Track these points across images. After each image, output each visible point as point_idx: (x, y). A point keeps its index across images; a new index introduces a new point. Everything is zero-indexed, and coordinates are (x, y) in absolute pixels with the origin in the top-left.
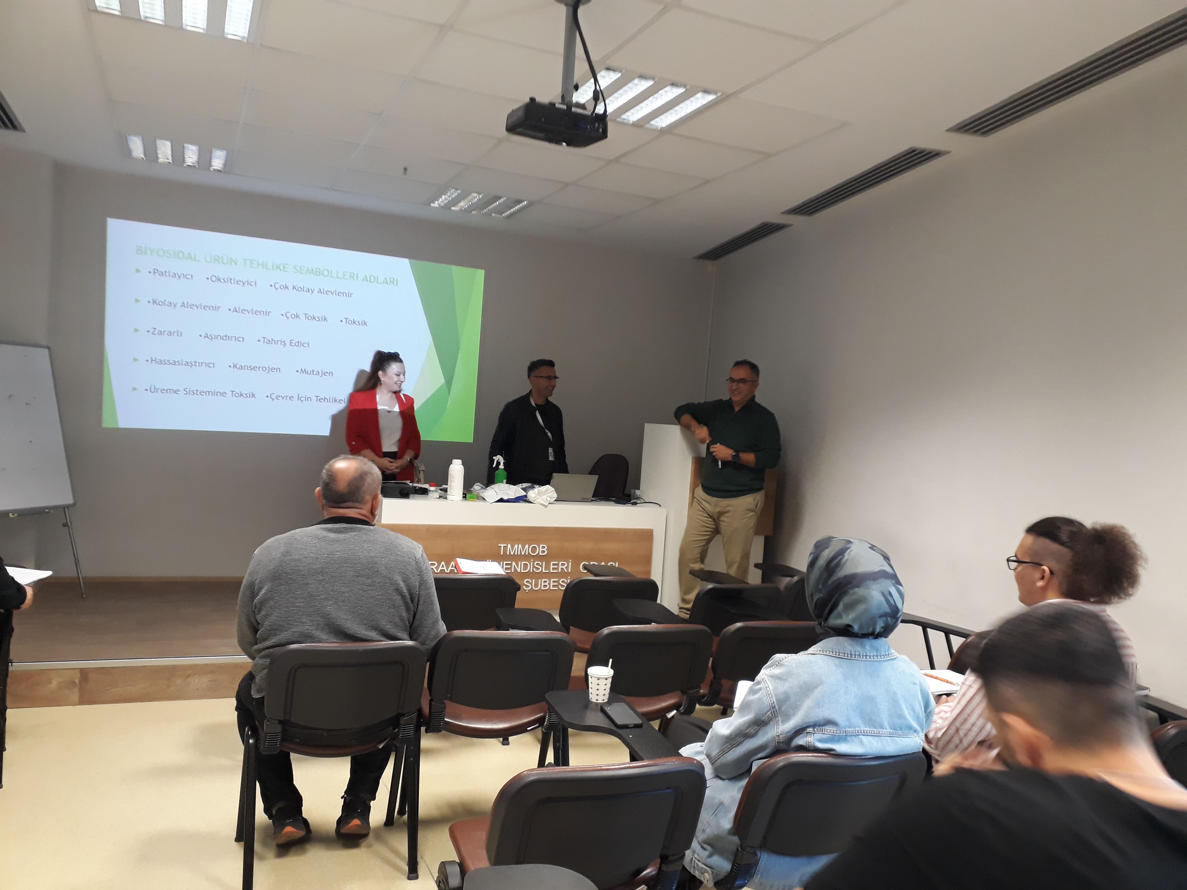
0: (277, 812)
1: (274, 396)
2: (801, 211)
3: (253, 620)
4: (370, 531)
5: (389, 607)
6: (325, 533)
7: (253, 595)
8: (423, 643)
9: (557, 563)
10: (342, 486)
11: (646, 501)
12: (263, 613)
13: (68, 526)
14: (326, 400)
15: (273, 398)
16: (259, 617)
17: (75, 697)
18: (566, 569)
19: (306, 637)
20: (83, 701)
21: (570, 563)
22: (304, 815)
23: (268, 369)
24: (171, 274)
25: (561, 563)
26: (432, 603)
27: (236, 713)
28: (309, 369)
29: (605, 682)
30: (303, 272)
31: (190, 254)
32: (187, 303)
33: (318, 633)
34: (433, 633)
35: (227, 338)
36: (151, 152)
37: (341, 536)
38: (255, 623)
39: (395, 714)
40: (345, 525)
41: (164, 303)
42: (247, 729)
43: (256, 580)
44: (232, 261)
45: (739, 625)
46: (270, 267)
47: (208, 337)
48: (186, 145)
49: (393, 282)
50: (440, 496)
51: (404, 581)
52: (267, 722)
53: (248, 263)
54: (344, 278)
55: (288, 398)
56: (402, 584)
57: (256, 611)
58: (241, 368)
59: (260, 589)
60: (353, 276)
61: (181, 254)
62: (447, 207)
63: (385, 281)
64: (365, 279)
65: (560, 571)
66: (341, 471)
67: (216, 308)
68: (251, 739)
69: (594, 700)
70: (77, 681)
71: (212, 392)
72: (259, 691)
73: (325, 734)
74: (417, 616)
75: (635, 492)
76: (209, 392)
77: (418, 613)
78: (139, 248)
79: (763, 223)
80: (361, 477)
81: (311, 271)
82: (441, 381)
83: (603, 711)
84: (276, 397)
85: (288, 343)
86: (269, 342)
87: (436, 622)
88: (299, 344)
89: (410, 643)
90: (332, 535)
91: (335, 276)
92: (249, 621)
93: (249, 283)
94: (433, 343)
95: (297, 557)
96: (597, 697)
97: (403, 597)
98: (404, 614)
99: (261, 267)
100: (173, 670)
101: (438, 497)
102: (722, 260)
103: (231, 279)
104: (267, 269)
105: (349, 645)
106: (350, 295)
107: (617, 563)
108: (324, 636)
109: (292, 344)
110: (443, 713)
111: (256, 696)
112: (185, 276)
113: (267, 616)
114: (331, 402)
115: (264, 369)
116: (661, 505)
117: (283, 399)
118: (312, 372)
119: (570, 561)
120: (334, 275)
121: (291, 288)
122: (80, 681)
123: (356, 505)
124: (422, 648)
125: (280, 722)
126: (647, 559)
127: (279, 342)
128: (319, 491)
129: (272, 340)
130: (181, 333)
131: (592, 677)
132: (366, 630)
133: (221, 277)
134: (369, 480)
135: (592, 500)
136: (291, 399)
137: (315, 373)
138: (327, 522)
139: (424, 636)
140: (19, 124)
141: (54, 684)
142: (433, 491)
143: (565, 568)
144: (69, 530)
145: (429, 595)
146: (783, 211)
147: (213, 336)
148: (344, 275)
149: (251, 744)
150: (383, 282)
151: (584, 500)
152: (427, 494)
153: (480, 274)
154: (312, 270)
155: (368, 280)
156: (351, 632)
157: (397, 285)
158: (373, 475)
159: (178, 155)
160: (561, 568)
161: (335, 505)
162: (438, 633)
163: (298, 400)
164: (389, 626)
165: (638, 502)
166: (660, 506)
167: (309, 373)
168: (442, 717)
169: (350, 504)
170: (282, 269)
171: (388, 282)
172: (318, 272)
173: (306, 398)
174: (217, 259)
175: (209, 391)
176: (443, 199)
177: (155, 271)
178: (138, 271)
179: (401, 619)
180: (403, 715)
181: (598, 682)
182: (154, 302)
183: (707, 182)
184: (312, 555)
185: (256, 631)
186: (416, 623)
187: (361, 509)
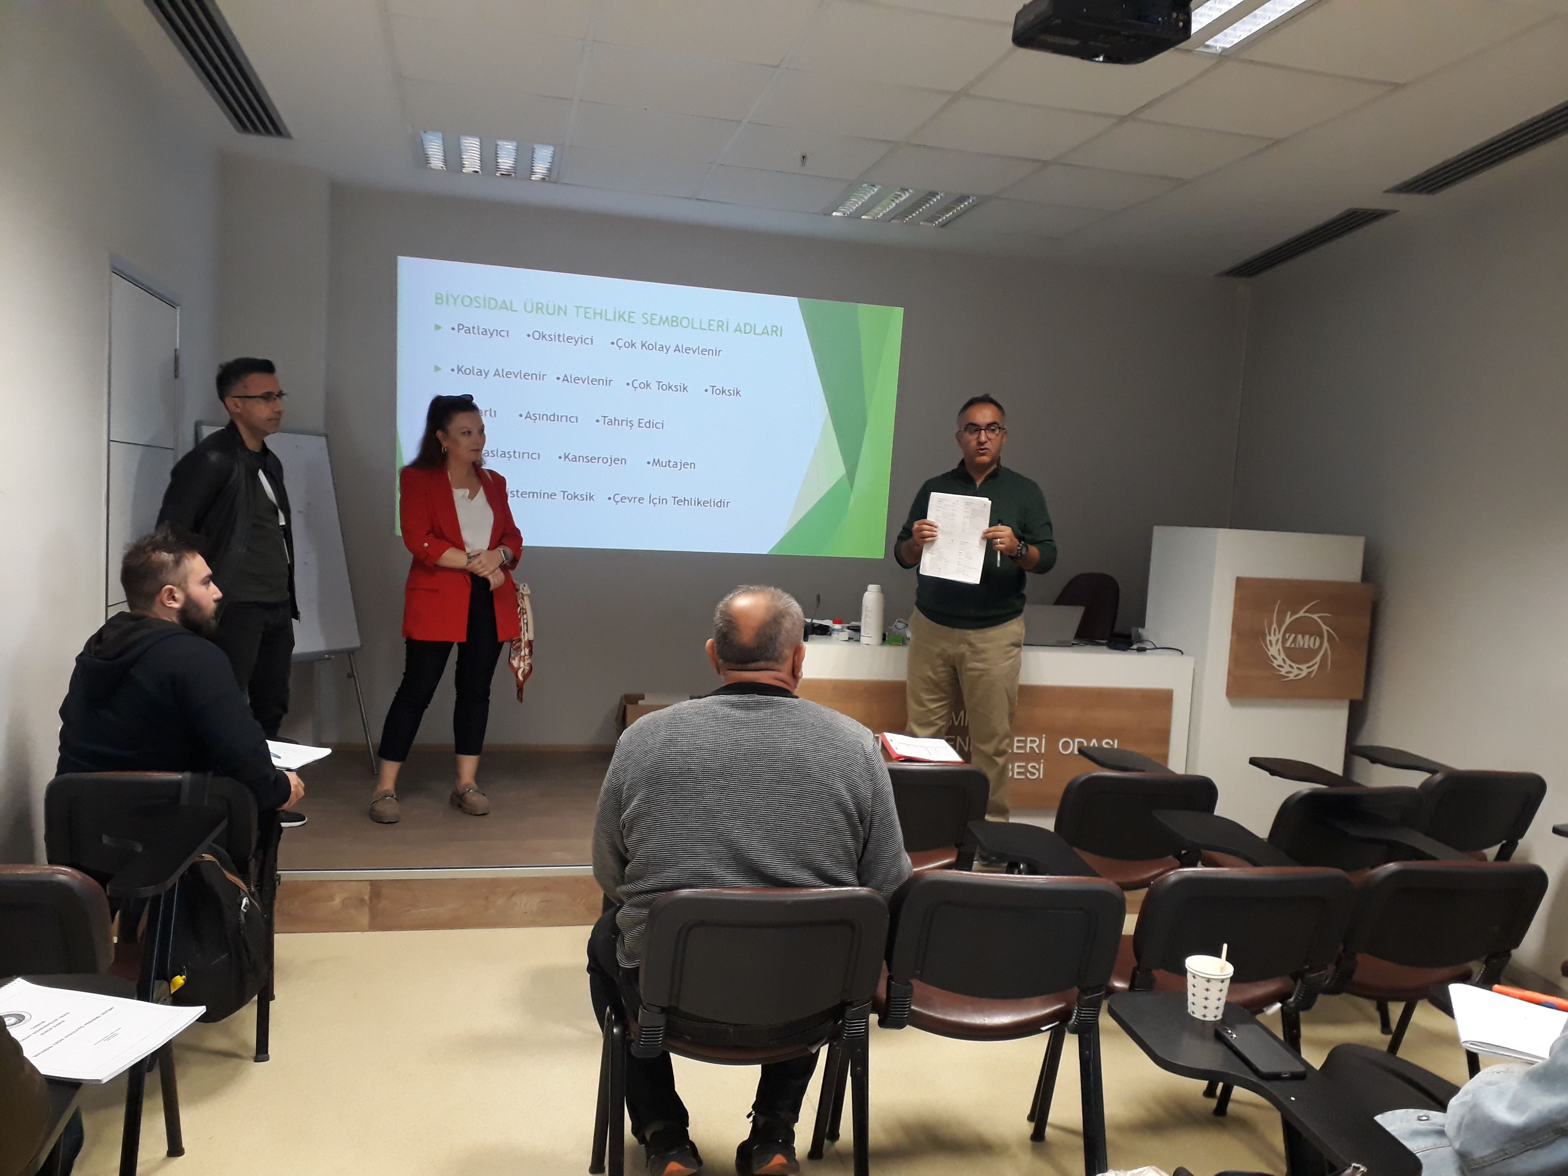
0: (652, 1137)
1: (618, 498)
2: (1419, 186)
3: (618, 842)
4: (795, 707)
5: (828, 833)
6: (727, 710)
7: (620, 808)
8: (878, 889)
9: (1023, 738)
10: (746, 637)
11: (1158, 647)
12: (635, 836)
13: (354, 676)
14: (686, 502)
15: (617, 500)
16: (628, 842)
17: (365, 920)
18: (1038, 748)
19: (704, 879)
20: (377, 924)
21: (1044, 740)
22: (691, 1138)
23: (609, 460)
24: (481, 330)
25: (1029, 739)
26: (891, 825)
27: (589, 975)
28: (664, 460)
29: (1220, 985)
30: (654, 322)
31: (504, 302)
32: (503, 370)
33: (718, 871)
34: (894, 871)
35: (553, 418)
36: (453, 157)
37: (753, 715)
38: (622, 850)
39: (838, 1002)
40: (757, 697)
41: (472, 371)
42: (608, 1009)
43: (624, 783)
44: (560, 310)
45: (1392, 866)
46: (610, 316)
47: (530, 417)
48: (500, 143)
49: (776, 331)
50: (849, 638)
51: (850, 791)
52: (643, 1010)
53: (581, 311)
54: (710, 330)
55: (637, 500)
56: (847, 796)
57: (624, 832)
58: (575, 459)
59: (630, 798)
60: (721, 325)
61: (493, 302)
62: (855, 216)
63: (765, 331)
64: (738, 329)
65: (1028, 751)
66: (744, 613)
67: (541, 377)
68: (617, 1027)
69: (1198, 1015)
70: (366, 898)
71: (537, 493)
72: (630, 957)
73: (731, 1030)
74: (870, 846)
75: (1138, 631)
76: (533, 493)
77: (871, 840)
78: (439, 296)
79: (1350, 209)
80: (776, 619)
81: (663, 321)
82: (840, 470)
83: (1219, 1037)
84: (621, 499)
85: (636, 423)
86: (611, 423)
87: (897, 855)
88: (650, 424)
89: (863, 891)
90: (738, 714)
91: (698, 327)
92: (614, 846)
93: (583, 341)
94: (830, 418)
95: (685, 749)
96: (1204, 1012)
97: (848, 816)
98: (850, 843)
99: (598, 317)
100: (494, 884)
101: (847, 639)
102: (1265, 276)
103: (559, 336)
104: (606, 319)
105: (771, 893)
106: (717, 352)
107: (1116, 741)
108: (730, 878)
109: (641, 425)
110: (908, 999)
111: (625, 964)
112: (499, 333)
113: (642, 841)
114: (693, 504)
115: (605, 460)
116: (1184, 652)
117: (630, 501)
118: (668, 463)
119: (1044, 736)
120: (697, 325)
121: (638, 345)
122: (371, 899)
123: (770, 664)
124: (879, 896)
125: (663, 1010)
126: (1163, 736)
127: (624, 423)
128: (712, 643)
129: (615, 420)
130: (495, 412)
131: (1195, 976)
132: (794, 869)
133: (547, 333)
134: (787, 624)
135: (1073, 644)
136: (641, 501)
137: (671, 464)
138: (729, 692)
139: (880, 877)
140: (285, 127)
141: (338, 900)
142: (838, 630)
143: (1037, 746)
144: (355, 681)
145: (888, 814)
146: (1385, 188)
147: (537, 416)
148: (710, 325)
149: (616, 1033)
150: (763, 333)
151: (1062, 644)
152: (829, 633)
153: (898, 313)
154: (667, 318)
155: (743, 330)
156: (770, 871)
157: (781, 336)
158: (793, 616)
159: (489, 159)
160: (1030, 747)
161: (740, 666)
162: (900, 871)
163: (650, 503)
164: (828, 863)
165: (1148, 647)
166: (1182, 653)
167: (664, 465)
168: (908, 1006)
169: (762, 664)
170: (627, 319)
171: (770, 332)
172: (674, 322)
173: (660, 499)
174: (539, 308)
175: (533, 491)
176: (854, 204)
177: (460, 327)
178: (438, 327)
179: (845, 847)
180: (851, 1004)
181: (1207, 985)
182: (459, 370)
183: (1277, 142)
184: (707, 745)
185: (625, 862)
186: (868, 857)
187: (779, 671)
